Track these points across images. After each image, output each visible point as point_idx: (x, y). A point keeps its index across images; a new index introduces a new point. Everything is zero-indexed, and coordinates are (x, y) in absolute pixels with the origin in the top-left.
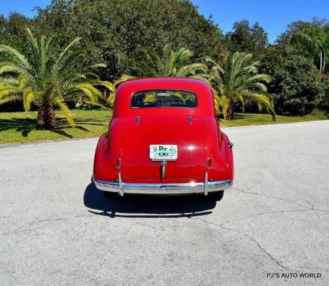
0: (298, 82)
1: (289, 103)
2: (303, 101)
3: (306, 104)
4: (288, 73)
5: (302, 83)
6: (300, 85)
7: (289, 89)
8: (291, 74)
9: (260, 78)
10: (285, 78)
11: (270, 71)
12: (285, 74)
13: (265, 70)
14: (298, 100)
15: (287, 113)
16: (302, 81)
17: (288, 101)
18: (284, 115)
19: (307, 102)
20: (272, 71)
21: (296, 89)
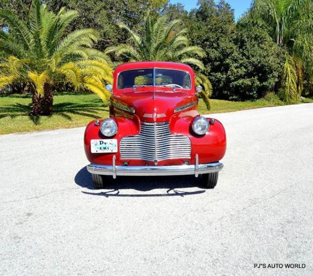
0: (248, 58)
1: (236, 85)
2: (254, 83)
3: (257, 86)
4: (235, 47)
5: (253, 59)
6: (250, 63)
7: (236, 68)
8: (240, 47)
9: (191, 51)
10: (232, 53)
11: (215, 45)
12: (231, 48)
13: (208, 43)
14: (247, 82)
15: (234, 97)
16: (253, 56)
17: (236, 83)
18: (232, 100)
19: (258, 83)
20: (218, 44)
21: (246, 68)
